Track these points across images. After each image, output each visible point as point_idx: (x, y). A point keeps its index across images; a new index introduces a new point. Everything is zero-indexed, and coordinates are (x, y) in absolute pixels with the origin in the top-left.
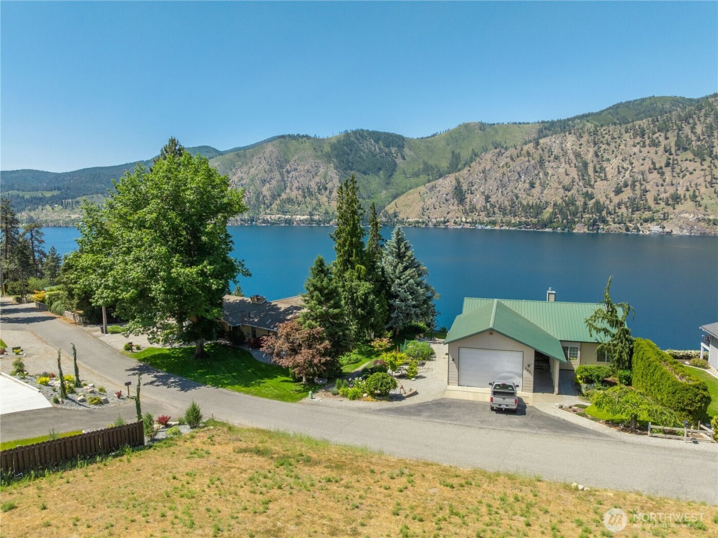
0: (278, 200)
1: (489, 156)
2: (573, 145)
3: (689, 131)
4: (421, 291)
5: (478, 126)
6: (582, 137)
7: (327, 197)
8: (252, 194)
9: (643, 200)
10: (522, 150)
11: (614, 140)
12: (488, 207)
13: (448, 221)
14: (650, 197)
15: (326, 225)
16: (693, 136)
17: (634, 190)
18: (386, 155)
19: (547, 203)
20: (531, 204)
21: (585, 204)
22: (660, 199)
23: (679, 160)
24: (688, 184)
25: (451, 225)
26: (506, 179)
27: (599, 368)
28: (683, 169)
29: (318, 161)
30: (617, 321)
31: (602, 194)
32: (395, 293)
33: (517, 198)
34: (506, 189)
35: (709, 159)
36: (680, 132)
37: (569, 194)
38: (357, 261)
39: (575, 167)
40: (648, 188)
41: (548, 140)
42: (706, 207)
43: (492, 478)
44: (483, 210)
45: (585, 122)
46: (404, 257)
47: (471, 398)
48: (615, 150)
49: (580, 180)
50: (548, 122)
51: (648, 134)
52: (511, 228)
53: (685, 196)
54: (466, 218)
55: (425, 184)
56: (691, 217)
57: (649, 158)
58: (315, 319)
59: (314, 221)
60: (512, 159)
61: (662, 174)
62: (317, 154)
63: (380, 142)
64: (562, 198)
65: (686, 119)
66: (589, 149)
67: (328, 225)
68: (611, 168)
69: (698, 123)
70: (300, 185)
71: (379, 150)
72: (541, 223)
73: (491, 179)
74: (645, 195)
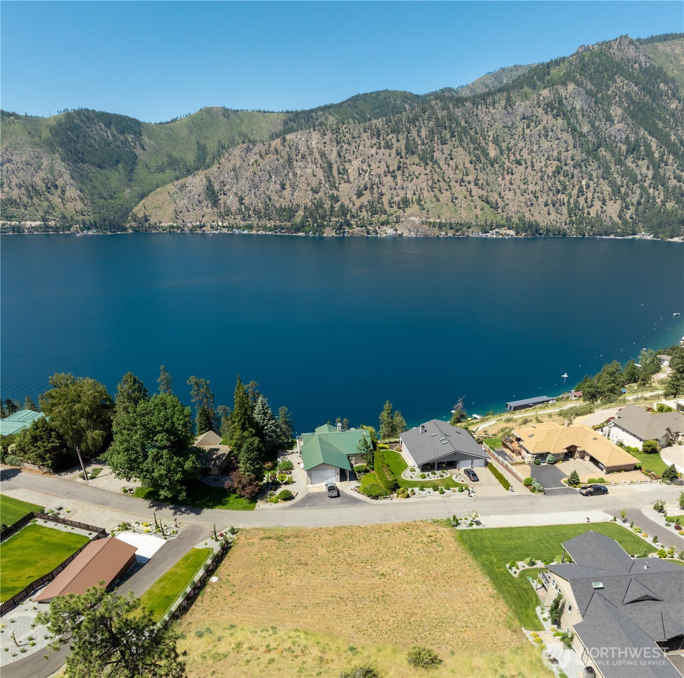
1: (237, 151)
2: (318, 143)
3: (416, 134)
5: (220, 112)
6: (326, 135)
7: (59, 196)
9: (380, 204)
10: (270, 146)
11: (354, 139)
12: (243, 210)
13: (204, 226)
14: (385, 200)
15: (66, 232)
16: (419, 139)
17: (372, 193)
18: (122, 144)
19: (298, 206)
20: (283, 207)
21: (332, 207)
22: (394, 203)
23: (408, 164)
24: (415, 188)
25: (208, 230)
26: (257, 179)
28: (411, 173)
29: (38, 150)
31: (346, 197)
33: (270, 200)
34: (258, 190)
35: (430, 164)
36: (409, 135)
37: (317, 196)
39: (321, 168)
40: (384, 191)
41: (294, 137)
42: (428, 211)
44: (238, 213)
45: (327, 114)
48: (356, 150)
49: (326, 182)
50: (292, 112)
51: (383, 136)
52: (267, 233)
53: (412, 201)
54: (222, 222)
55: (173, 182)
56: (416, 220)
57: (384, 160)
59: (50, 228)
60: (261, 156)
61: (395, 177)
62: (34, 140)
63: (112, 126)
64: (311, 201)
65: (413, 121)
66: (332, 148)
67: (69, 232)
68: (352, 169)
69: (423, 126)
70: (21, 182)
71: (113, 137)
72: (294, 226)
73: (242, 178)
74: (381, 199)
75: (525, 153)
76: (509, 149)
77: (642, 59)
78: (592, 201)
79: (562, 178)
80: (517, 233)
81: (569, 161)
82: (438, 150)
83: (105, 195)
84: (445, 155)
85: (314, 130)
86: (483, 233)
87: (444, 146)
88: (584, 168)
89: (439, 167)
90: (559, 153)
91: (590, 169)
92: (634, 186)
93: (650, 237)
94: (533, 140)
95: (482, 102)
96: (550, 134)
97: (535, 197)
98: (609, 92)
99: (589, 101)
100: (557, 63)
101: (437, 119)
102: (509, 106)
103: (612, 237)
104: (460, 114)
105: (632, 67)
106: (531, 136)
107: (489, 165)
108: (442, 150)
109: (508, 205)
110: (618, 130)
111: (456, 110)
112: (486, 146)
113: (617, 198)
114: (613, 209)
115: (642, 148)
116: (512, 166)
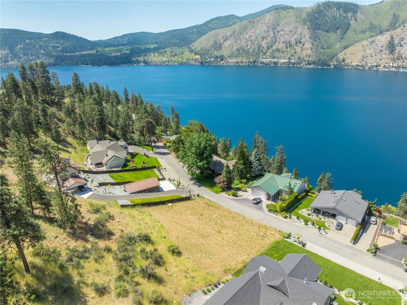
0: (271, 49)
7: (301, 48)
8: (256, 46)
13: (379, 66)
18: (344, 18)
25: (381, 68)
29: (298, 24)
54: (393, 64)
59: (291, 63)
62: (297, 19)
63: (341, 9)
67: (299, 66)
70: (285, 41)
71: (339, 15)
83: (325, 47)
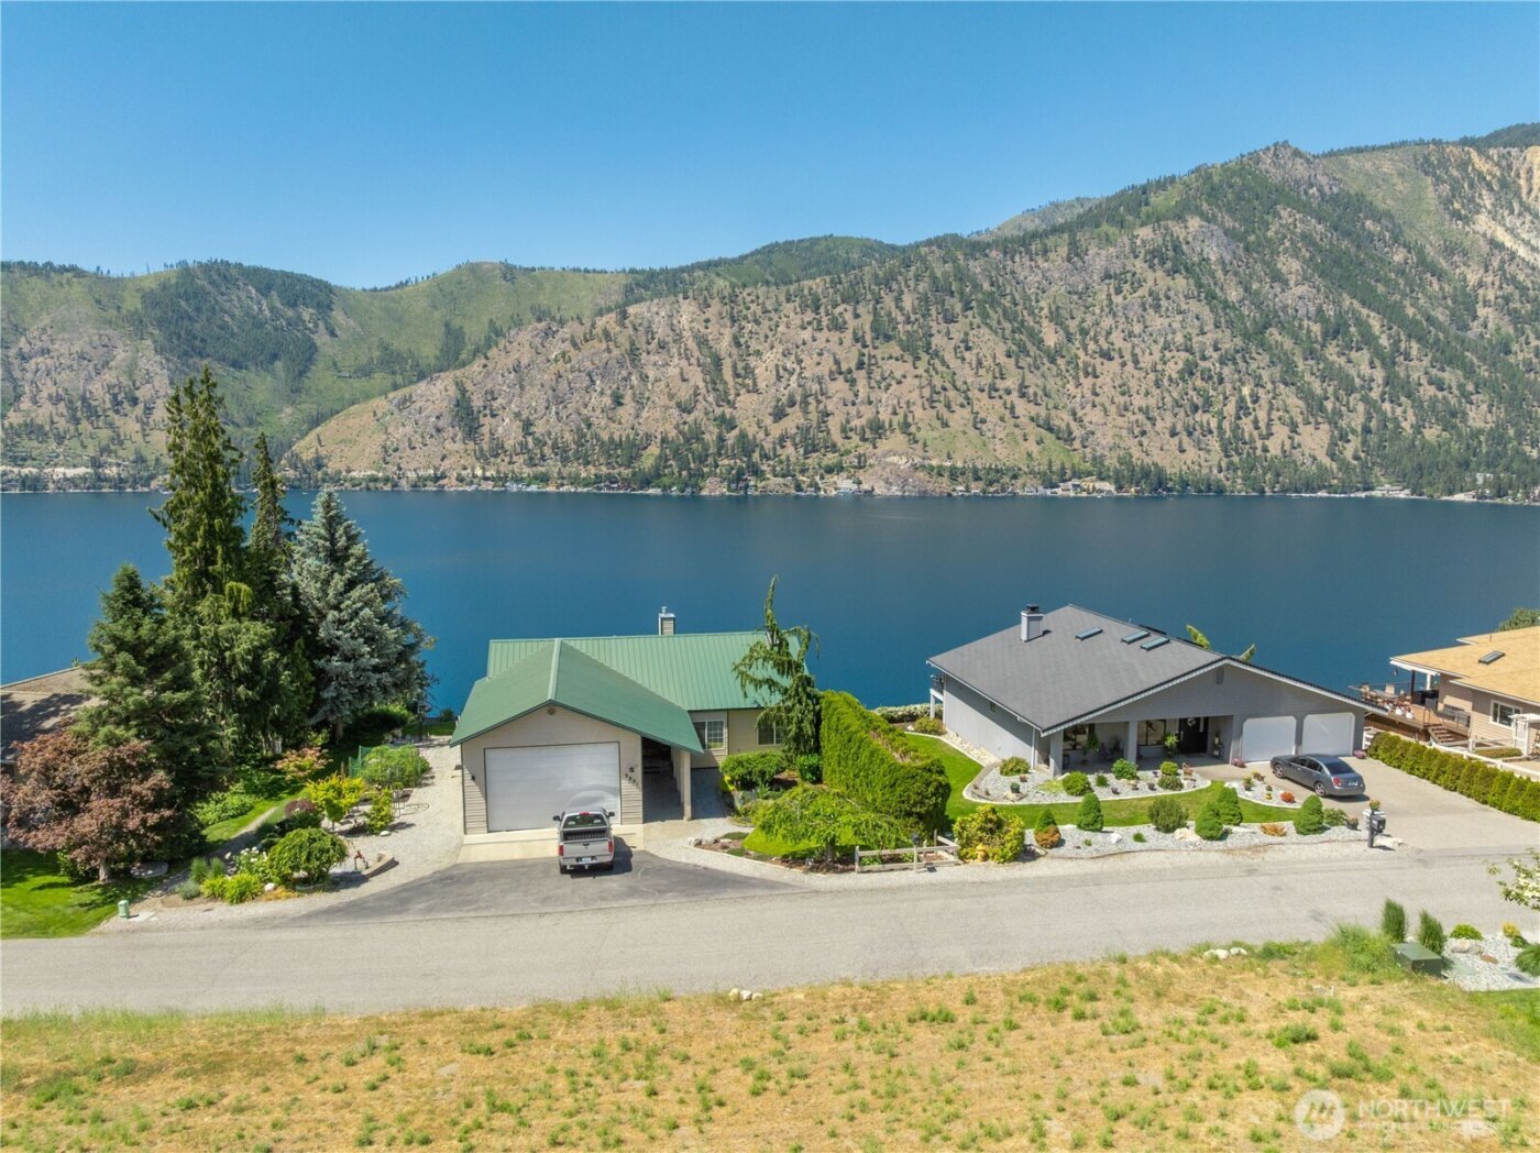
1: (525, 335)
2: (692, 321)
3: (893, 305)
4: (391, 633)
5: (498, 271)
6: (709, 306)
7: (138, 420)
9: (822, 432)
10: (593, 326)
11: (768, 314)
12: (531, 445)
13: (443, 476)
14: (834, 424)
15: (140, 489)
16: (899, 313)
17: (806, 412)
18: (289, 324)
19: (648, 436)
20: (617, 438)
21: (721, 439)
22: (851, 430)
23: (879, 357)
24: (895, 402)
25: (450, 484)
26: (563, 386)
27: (763, 756)
28: (886, 375)
29: (110, 332)
30: (789, 662)
31: (751, 419)
32: (329, 641)
33: (589, 426)
34: (565, 407)
35: (926, 358)
36: (878, 306)
37: (690, 418)
38: (228, 573)
39: (699, 365)
40: (830, 408)
41: (645, 309)
42: (925, 445)
43: (572, 1015)
44: (518, 450)
45: (713, 276)
46: (347, 558)
47: (516, 853)
48: (770, 334)
49: (708, 391)
50: (643, 271)
51: (826, 307)
52: (580, 490)
53: (891, 425)
54: (483, 468)
55: (386, 394)
56: (902, 462)
57: (829, 351)
58: (124, 721)
59: (106, 480)
60: (575, 345)
61: (853, 382)
62: (103, 314)
63: (274, 293)
64: (677, 427)
65: (887, 281)
66: (722, 330)
67: (146, 490)
68: (763, 370)
69: (906, 290)
70: (61, 391)
71: (271, 311)
72: (639, 477)
73: (532, 386)
74: (825, 422)
75: (1117, 337)
76: (1084, 332)
77: (1323, 180)
78: (1269, 425)
79: (1199, 383)
80: (1120, 488)
81: (1209, 352)
82: (939, 332)
83: (240, 417)
84: (953, 343)
85: (686, 298)
86: (1046, 488)
87: (951, 326)
88: (1242, 365)
89: (943, 363)
90: (1188, 338)
91: (1254, 365)
92: (1351, 399)
93: (1405, 494)
94: (1131, 315)
95: (1022, 249)
96: (1164, 303)
97: (1149, 419)
98: (1270, 234)
99: (1233, 247)
100: (1162, 185)
101: (934, 279)
102: (1077, 255)
103: (1322, 494)
104: (978, 270)
105: (1306, 193)
106: (1125, 308)
107: (1045, 360)
108: (948, 333)
109: (1093, 433)
110: (1300, 298)
111: (971, 263)
112: (1037, 327)
113: (1320, 420)
114: (1314, 441)
115: (1353, 329)
116: (1092, 361)
